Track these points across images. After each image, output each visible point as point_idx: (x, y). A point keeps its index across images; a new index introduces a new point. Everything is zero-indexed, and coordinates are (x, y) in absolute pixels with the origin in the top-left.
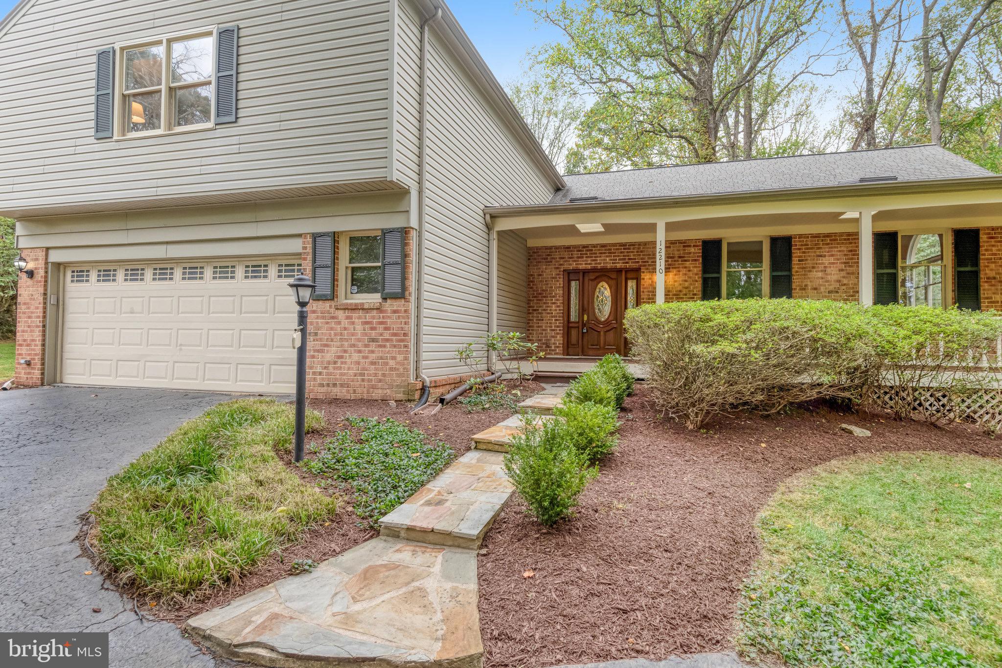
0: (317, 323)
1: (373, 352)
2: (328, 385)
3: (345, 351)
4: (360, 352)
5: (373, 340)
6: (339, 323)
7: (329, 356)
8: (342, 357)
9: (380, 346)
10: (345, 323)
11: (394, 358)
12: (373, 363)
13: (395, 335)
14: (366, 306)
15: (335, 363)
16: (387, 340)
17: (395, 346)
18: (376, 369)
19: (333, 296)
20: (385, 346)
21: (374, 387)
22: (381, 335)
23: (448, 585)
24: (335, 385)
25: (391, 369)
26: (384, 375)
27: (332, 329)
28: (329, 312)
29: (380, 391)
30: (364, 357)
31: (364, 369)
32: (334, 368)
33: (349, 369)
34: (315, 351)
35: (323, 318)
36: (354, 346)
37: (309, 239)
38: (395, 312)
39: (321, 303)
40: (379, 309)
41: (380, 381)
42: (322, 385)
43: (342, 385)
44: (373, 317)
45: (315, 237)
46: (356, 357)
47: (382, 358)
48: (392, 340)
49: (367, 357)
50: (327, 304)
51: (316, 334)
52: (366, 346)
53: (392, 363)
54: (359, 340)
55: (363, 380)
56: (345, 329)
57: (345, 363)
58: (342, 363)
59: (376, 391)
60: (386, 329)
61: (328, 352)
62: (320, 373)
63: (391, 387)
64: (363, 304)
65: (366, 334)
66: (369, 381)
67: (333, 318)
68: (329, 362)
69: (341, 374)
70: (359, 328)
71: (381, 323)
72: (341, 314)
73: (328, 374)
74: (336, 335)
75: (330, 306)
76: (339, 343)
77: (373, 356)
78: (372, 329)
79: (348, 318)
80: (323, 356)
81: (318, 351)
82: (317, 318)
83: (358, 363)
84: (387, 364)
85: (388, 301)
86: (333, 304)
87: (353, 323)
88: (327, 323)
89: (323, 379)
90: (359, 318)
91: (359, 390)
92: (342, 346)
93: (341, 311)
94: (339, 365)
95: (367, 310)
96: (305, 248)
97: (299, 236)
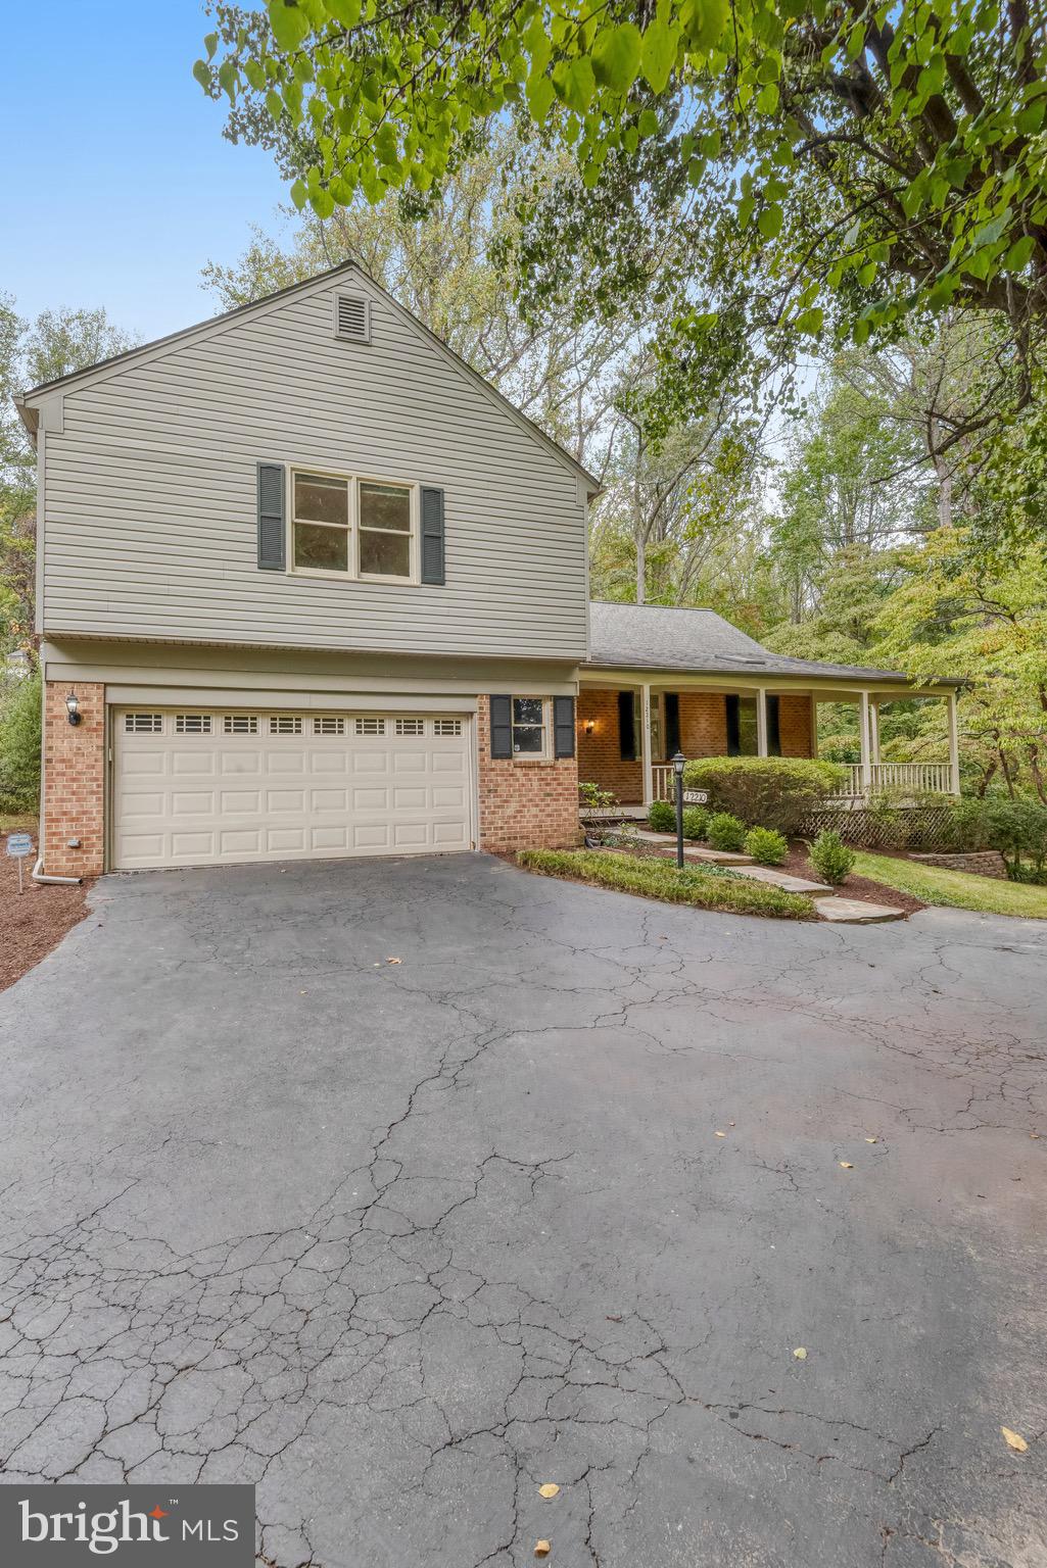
0: (497, 781)
1: (548, 805)
2: (509, 838)
3: (524, 806)
4: (537, 806)
5: (549, 795)
6: (518, 780)
7: (510, 810)
8: (520, 811)
9: (555, 800)
10: (523, 780)
11: (566, 810)
12: (549, 815)
13: (567, 789)
14: (542, 764)
15: (515, 817)
16: (561, 794)
17: (567, 799)
18: (552, 821)
19: (510, 757)
20: (558, 800)
22: (555, 790)
24: (515, 838)
25: (565, 820)
26: (558, 825)
27: (511, 786)
28: (507, 770)
30: (540, 811)
31: (541, 821)
32: (514, 822)
33: (528, 822)
34: (495, 807)
35: (503, 775)
36: (531, 800)
37: (487, 701)
38: (566, 769)
39: (499, 761)
40: (553, 767)
41: (556, 831)
42: (503, 839)
43: (522, 838)
44: (547, 774)
45: (493, 698)
46: (534, 810)
47: (556, 810)
48: (564, 794)
49: (543, 811)
50: (506, 762)
51: (496, 791)
52: (543, 800)
53: (565, 814)
54: (537, 795)
55: (541, 832)
56: (523, 785)
57: (524, 817)
58: (521, 817)
60: (559, 784)
61: (508, 807)
62: (502, 828)
63: (565, 835)
64: (539, 762)
65: (541, 790)
66: (546, 831)
67: (511, 775)
68: (509, 817)
69: (521, 828)
70: (536, 784)
71: (555, 779)
72: (519, 772)
74: (514, 791)
75: (509, 765)
77: (549, 810)
78: (547, 784)
79: (525, 775)
81: (499, 807)
82: (497, 775)
83: (537, 816)
84: (560, 815)
85: (560, 759)
86: (511, 762)
87: (530, 780)
88: (506, 780)
90: (536, 775)
92: (520, 801)
93: (519, 769)
94: (519, 819)
95: (542, 768)
96: (481, 708)
97: (476, 696)
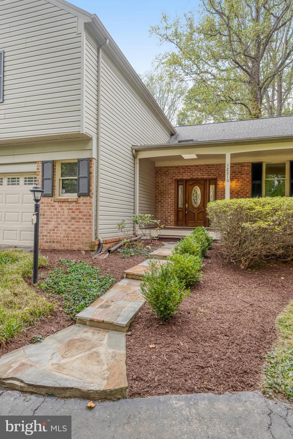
0: (44, 209)
1: (73, 225)
2: (50, 242)
3: (59, 224)
4: (66, 224)
5: (73, 218)
6: (56, 209)
7: (51, 226)
8: (57, 227)
9: (77, 222)
10: (59, 209)
11: (84, 228)
12: (73, 231)
13: (85, 215)
14: (70, 200)
15: (54, 230)
16: (81, 218)
17: (85, 222)
18: (75, 234)
19: (52, 195)
20: (79, 222)
21: (73, 243)
22: (78, 215)
23: (111, 351)
24: (53, 242)
25: (83, 234)
26: (79, 237)
27: (52, 212)
28: (50, 203)
29: (77, 246)
30: (68, 227)
31: (68, 234)
32: (53, 233)
33: (61, 233)
34: (43, 224)
35: (47, 206)
36: (63, 221)
37: (40, 165)
38: (85, 203)
39: (46, 198)
40: (76, 202)
41: (77, 240)
42: (47, 242)
43: (57, 242)
44: (73, 206)
45: (43, 163)
46: (64, 227)
47: (78, 228)
48: (83, 218)
49: (70, 227)
50: (50, 199)
51: (44, 215)
52: (70, 221)
53: (83, 230)
54: (66, 218)
55: (68, 240)
56: (59, 212)
57: (59, 230)
58: (57, 230)
59: (75, 246)
60: (80, 212)
61: (50, 224)
62: (46, 236)
63: (83, 243)
64: (68, 199)
65: (69, 215)
66: (71, 240)
67: (53, 206)
68: (50, 230)
69: (57, 236)
70: (66, 211)
71: (77, 209)
72: (56, 204)
73: (50, 236)
74: (54, 215)
75: (51, 200)
76: (56, 220)
77: (73, 227)
78: (73, 212)
79: (60, 206)
80: (47, 227)
81: (45, 224)
82: (45, 206)
83: (66, 230)
84: (80, 231)
85: (81, 197)
86: (53, 199)
87: (63, 209)
88: (50, 209)
89: (47, 239)
90: (66, 206)
91: (66, 245)
92: (57, 221)
93: (57, 203)
94: (55, 231)
95: (70, 202)
96: (38, 169)
97: (35, 162)
